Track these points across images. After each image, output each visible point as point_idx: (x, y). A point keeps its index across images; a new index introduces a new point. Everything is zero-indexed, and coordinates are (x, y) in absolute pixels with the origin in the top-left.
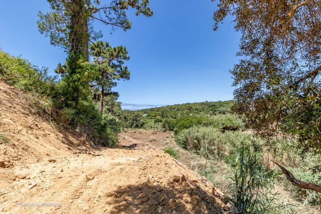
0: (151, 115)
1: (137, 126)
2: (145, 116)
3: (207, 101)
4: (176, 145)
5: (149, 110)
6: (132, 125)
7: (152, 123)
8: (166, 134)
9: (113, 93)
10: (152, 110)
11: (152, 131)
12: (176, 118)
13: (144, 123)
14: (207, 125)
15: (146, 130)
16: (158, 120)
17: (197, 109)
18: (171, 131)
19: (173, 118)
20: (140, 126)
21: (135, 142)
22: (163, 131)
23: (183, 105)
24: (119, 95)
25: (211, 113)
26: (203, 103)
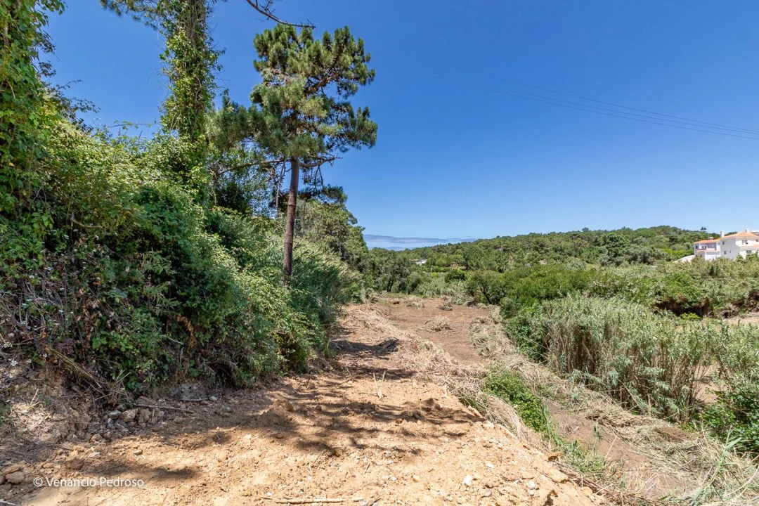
0: (437, 263)
1: (402, 288)
2: (423, 265)
3: (586, 230)
4: (510, 348)
5: (433, 249)
6: (390, 285)
7: (438, 280)
8: (479, 312)
9: (327, 190)
10: (439, 249)
11: (438, 301)
12: (501, 271)
13: (419, 281)
14: (604, 294)
15: (425, 297)
16: (455, 276)
17: (562, 250)
18: (491, 303)
19: (494, 269)
20: (409, 287)
21: (393, 332)
22: (469, 304)
23: (519, 238)
24: (346, 198)
25: (606, 261)
26: (574, 235)
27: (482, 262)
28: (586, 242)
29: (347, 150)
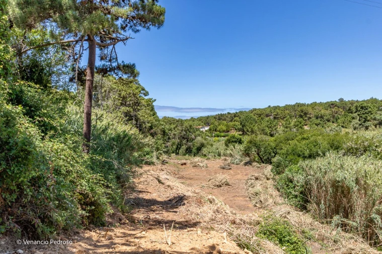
0: (218, 129)
1: (189, 151)
2: (206, 131)
3: (341, 100)
4: (280, 200)
5: (215, 117)
6: (178, 148)
7: (219, 144)
8: (253, 171)
9: (121, 67)
10: (220, 118)
11: (219, 162)
12: (272, 135)
13: (202, 145)
14: (356, 153)
15: (208, 159)
16: (234, 140)
17: (322, 117)
18: (263, 163)
19: (266, 134)
20: (194, 150)
21: (180, 188)
22: (246, 164)
23: (287, 107)
24: (138, 74)
25: (357, 126)
26: (332, 104)
27: (256, 128)
28: (342, 110)
29: (138, 31)
